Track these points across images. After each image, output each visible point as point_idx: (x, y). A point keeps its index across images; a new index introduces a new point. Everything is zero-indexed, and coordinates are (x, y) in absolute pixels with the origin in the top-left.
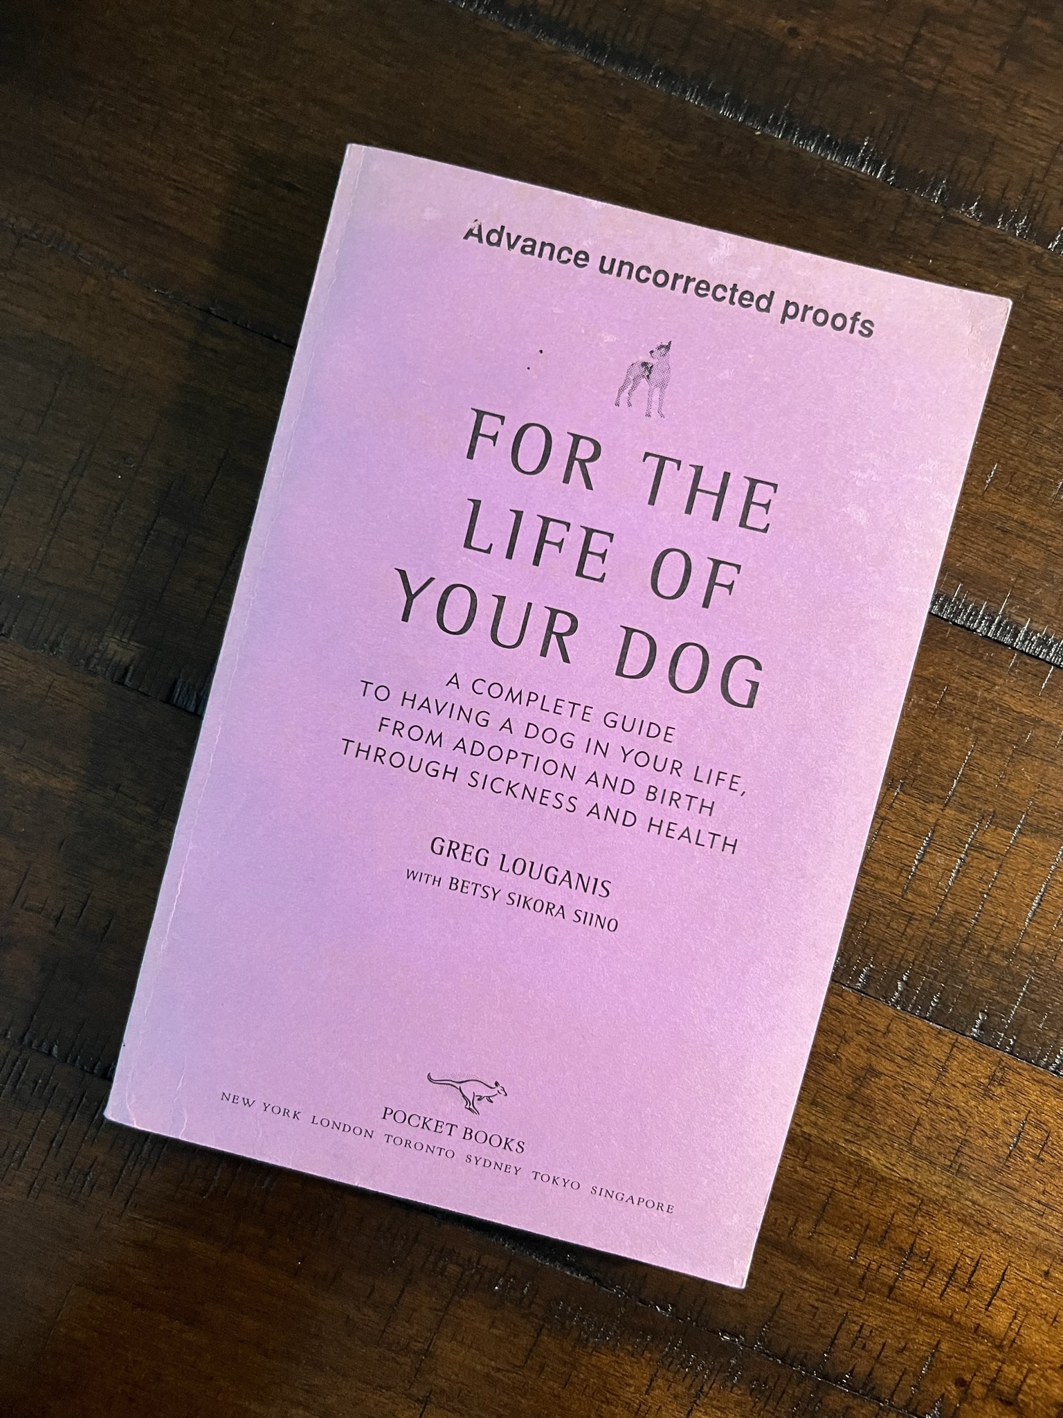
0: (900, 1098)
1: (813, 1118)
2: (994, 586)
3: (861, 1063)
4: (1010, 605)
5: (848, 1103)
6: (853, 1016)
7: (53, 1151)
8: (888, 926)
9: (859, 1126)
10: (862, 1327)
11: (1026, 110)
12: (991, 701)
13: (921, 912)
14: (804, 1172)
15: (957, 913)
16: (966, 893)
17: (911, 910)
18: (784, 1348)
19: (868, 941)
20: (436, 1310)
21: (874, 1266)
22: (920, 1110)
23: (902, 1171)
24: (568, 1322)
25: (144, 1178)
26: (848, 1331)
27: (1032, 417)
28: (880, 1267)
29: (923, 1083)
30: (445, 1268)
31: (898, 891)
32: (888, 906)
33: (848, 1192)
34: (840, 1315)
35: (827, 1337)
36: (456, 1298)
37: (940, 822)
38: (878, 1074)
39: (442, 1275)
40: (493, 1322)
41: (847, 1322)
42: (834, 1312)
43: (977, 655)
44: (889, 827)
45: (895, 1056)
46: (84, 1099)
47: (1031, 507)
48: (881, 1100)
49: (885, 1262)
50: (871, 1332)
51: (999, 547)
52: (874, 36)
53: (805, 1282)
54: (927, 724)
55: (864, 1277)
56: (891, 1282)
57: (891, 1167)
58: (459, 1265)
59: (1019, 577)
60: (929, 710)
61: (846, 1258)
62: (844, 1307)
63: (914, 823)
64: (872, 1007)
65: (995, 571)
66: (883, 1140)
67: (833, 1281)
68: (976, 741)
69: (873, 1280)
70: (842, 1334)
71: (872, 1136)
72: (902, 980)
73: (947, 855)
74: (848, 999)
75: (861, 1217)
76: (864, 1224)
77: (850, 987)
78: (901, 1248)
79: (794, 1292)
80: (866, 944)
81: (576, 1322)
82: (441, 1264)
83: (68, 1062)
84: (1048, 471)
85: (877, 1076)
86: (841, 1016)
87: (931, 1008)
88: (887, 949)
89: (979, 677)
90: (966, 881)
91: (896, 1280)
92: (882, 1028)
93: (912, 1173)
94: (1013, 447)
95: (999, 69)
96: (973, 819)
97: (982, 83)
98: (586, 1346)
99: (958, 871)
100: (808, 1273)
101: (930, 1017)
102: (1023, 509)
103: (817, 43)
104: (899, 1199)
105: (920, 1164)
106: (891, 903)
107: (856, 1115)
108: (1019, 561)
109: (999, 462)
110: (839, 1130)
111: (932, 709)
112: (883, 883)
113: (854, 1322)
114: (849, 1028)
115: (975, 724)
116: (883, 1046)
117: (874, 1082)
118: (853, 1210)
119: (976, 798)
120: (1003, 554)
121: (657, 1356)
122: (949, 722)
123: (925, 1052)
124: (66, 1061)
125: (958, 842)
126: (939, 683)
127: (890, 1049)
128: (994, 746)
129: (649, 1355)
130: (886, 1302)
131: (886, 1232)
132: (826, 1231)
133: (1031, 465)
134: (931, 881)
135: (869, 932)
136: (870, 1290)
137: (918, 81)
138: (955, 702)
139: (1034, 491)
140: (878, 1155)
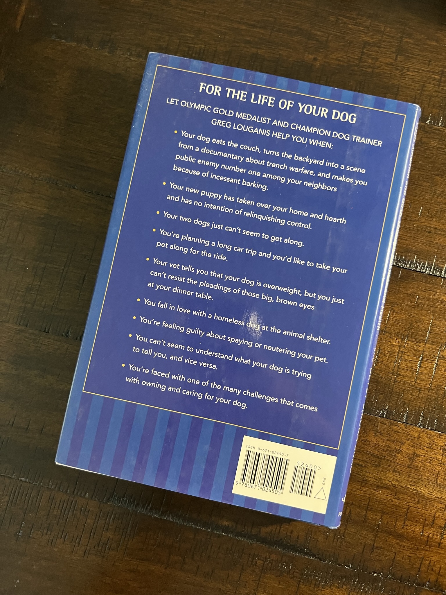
0: (429, 464)
1: (395, 478)
2: (429, 254)
3: (411, 452)
4: (437, 261)
5: (408, 469)
6: (404, 433)
7: (92, 536)
8: (412, 395)
9: (415, 478)
10: (430, 562)
11: (409, 73)
12: (437, 299)
13: (424, 387)
14: (396, 500)
15: (438, 385)
16: (440, 377)
17: (419, 387)
18: (400, 575)
19: (405, 402)
20: (255, 581)
21: (431, 536)
22: (438, 468)
23: (435, 495)
24: (310, 578)
25: (129, 543)
26: (425, 564)
27: (432, 187)
28: (433, 536)
29: (438, 457)
30: (256, 562)
31: (413, 380)
32: (410, 387)
33: (415, 506)
34: (421, 558)
35: (417, 568)
36: (263, 574)
37: (425, 350)
38: (419, 456)
39: (256, 565)
40: (280, 583)
41: (424, 561)
42: (418, 557)
43: (427, 282)
44: (405, 355)
45: (424, 447)
46: (101, 513)
47: (438, 221)
48: (421, 466)
49: (435, 533)
50: (434, 563)
51: (429, 239)
52: (346, 56)
53: (404, 547)
54: (413, 312)
55: (427, 541)
56: (438, 541)
57: (431, 493)
58: (263, 560)
59: (438, 249)
60: (413, 307)
61: (419, 534)
62: (421, 555)
63: (415, 352)
64: (411, 429)
65: (428, 248)
66: (426, 483)
67: (415, 544)
68: (433, 315)
69: (431, 542)
70: (423, 566)
71: (421, 482)
72: (421, 416)
73: (430, 362)
74: (401, 426)
75: (422, 516)
76: (424, 519)
77: (400, 422)
78: (441, 527)
79: (401, 551)
80: (404, 403)
81: (313, 577)
82: (255, 561)
83: (93, 499)
84: (442, 207)
85: (418, 457)
86: (399, 434)
87: (435, 426)
88: (413, 404)
89: (430, 291)
90: (439, 372)
91: (441, 540)
92: (416, 436)
93: (440, 494)
94: (427, 200)
95: (396, 60)
96: (438, 347)
97: (390, 66)
98: (318, 587)
99: (436, 368)
100: (405, 543)
101: (435, 429)
102: (435, 223)
103: (325, 62)
104: (436, 506)
105: (442, 490)
106: (411, 385)
107: (413, 474)
108: (437, 243)
109: (422, 207)
110: (407, 481)
111: (414, 306)
112: (407, 378)
113: (427, 560)
114: (403, 439)
115: (432, 309)
116: (418, 444)
117: (418, 459)
118: (419, 514)
119: (437, 338)
120: (430, 241)
121: (348, 586)
122: (421, 310)
123: (436, 444)
124: (92, 499)
125: (433, 357)
126: (415, 296)
127: (422, 445)
128: (441, 317)
129: (345, 587)
130: (438, 550)
131: (433, 521)
132: (409, 524)
133: (435, 205)
134: (425, 374)
135: (404, 398)
136: (431, 545)
137: (366, 70)
138: (422, 302)
139: (438, 215)
140: (425, 489)
